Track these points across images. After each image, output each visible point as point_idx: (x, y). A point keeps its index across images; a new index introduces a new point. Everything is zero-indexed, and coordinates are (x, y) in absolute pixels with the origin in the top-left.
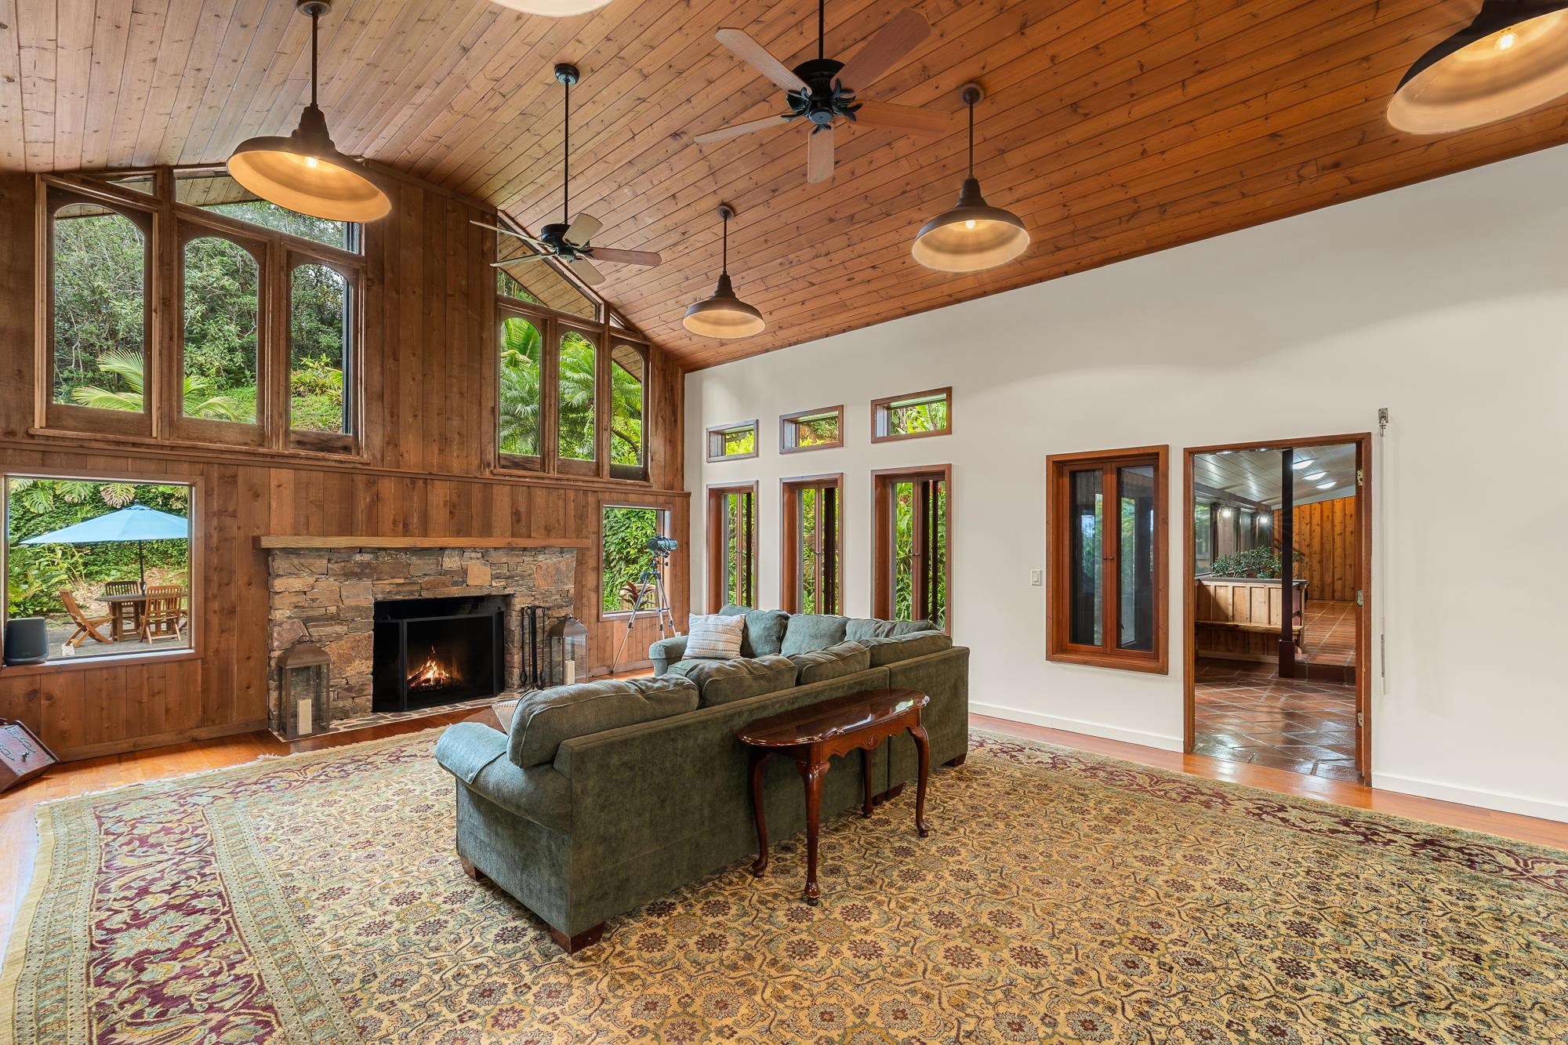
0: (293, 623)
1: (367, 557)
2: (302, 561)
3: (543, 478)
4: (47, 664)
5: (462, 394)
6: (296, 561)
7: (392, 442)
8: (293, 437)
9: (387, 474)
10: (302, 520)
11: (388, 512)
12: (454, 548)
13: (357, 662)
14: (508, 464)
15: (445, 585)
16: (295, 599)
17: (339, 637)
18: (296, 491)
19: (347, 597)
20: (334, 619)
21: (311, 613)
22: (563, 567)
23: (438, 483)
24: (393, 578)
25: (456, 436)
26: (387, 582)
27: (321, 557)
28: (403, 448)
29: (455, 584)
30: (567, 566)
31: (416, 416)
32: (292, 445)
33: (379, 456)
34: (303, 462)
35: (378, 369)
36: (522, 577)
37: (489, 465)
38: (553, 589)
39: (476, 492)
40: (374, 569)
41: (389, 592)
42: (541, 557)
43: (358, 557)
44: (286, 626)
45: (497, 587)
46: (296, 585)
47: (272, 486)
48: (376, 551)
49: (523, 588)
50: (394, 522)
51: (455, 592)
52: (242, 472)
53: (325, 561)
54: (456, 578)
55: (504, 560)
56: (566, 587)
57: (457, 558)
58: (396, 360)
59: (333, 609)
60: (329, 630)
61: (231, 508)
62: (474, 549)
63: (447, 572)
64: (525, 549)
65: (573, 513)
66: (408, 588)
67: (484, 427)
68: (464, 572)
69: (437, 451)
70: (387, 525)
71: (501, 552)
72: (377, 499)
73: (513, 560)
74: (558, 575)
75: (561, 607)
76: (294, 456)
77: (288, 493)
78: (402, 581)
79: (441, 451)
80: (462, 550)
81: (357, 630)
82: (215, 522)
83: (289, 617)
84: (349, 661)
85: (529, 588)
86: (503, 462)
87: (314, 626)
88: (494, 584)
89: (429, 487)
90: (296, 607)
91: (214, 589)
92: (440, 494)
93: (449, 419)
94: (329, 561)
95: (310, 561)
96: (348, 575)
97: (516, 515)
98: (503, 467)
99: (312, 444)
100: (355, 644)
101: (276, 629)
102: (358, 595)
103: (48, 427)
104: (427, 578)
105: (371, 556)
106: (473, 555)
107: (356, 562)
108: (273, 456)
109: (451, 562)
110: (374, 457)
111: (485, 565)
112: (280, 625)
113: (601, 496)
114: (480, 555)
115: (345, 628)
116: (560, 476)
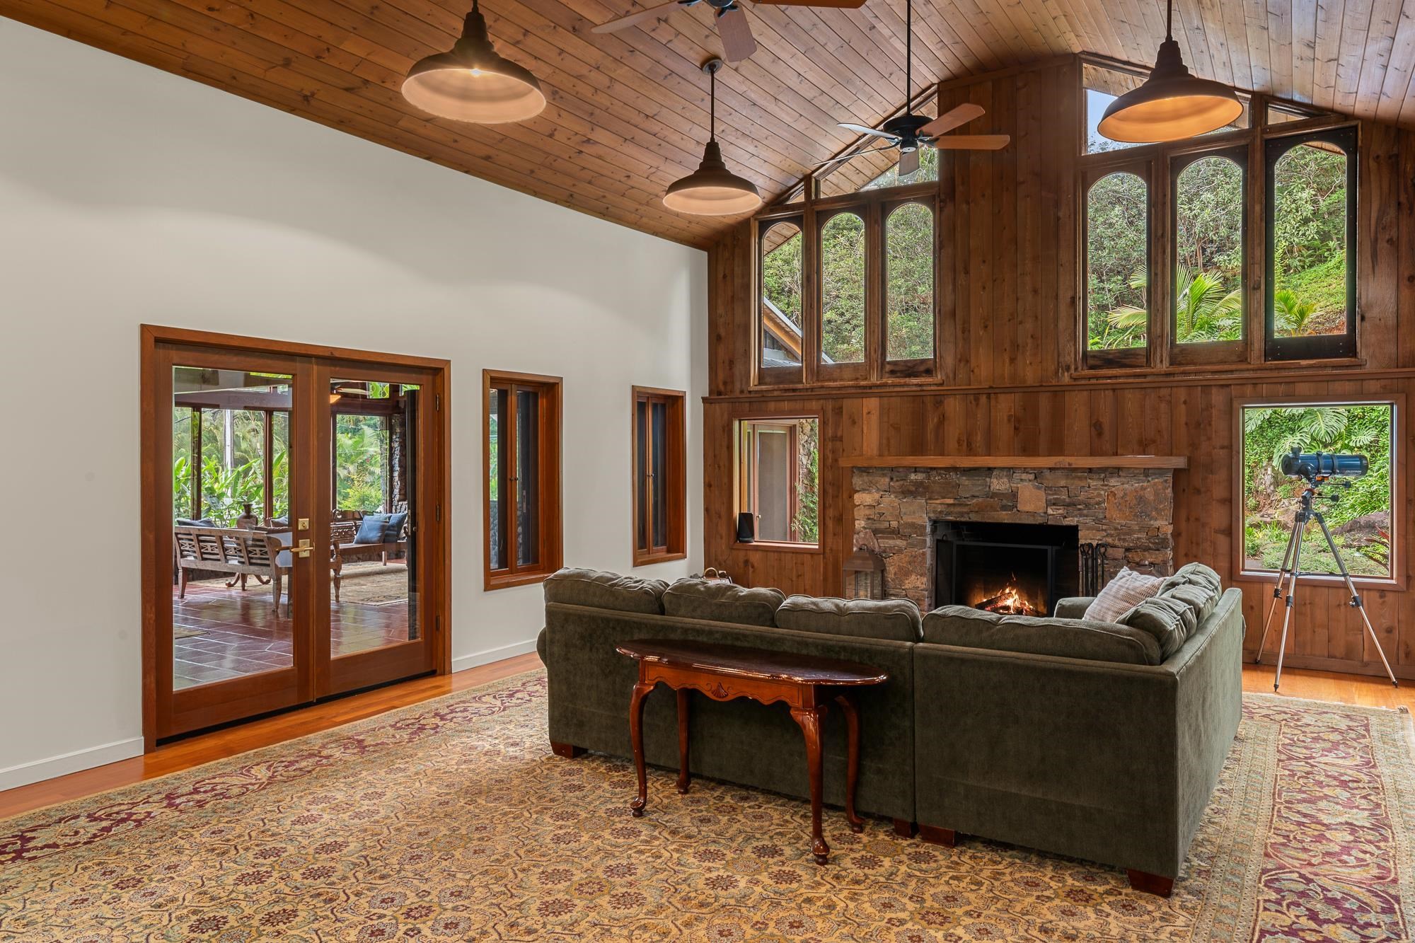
0: (866, 533)
1: (919, 477)
2: (871, 478)
3: (1145, 376)
4: (755, 543)
5: (1035, 291)
6: (866, 479)
7: (964, 359)
8: (888, 368)
9: (952, 393)
10: (885, 441)
11: (953, 431)
12: (1002, 469)
13: (913, 577)
14: (1099, 363)
15: (993, 508)
16: (867, 512)
17: (900, 551)
18: (881, 415)
19: (905, 514)
20: (895, 533)
21: (878, 526)
22: (1149, 494)
23: (1002, 397)
24: (944, 498)
25: (1029, 341)
26: (938, 502)
27: (884, 475)
28: (973, 363)
29: (1004, 508)
30: (1156, 494)
31: (986, 327)
32: (887, 375)
33: (951, 376)
34: (892, 389)
35: (951, 287)
36: (1087, 506)
37: (1068, 368)
38: (1134, 525)
39: (1044, 402)
40: (926, 488)
41: (941, 512)
42: (1113, 482)
43: (913, 477)
44: (862, 535)
45: (1056, 515)
46: (868, 500)
47: (864, 414)
48: (929, 470)
49: (1088, 520)
50: (959, 441)
51: (1005, 517)
52: (847, 404)
53: (887, 480)
54: (1005, 502)
55: (1063, 483)
56: (1157, 524)
57: (1005, 480)
58: (967, 272)
59: (894, 524)
60: (891, 542)
61: (839, 434)
62: (1025, 470)
63: (994, 495)
64: (1090, 470)
65: (1183, 420)
66: (958, 509)
67: (1061, 325)
68: (1014, 495)
69: (1007, 361)
70: (952, 444)
71: (1059, 473)
72: (943, 419)
73: (1075, 484)
74: (1141, 506)
75: (1148, 549)
76: (885, 385)
77: (874, 418)
78: (951, 501)
79: (1012, 360)
80: (1010, 470)
81: (914, 546)
82: (830, 445)
83: (864, 527)
84: (907, 574)
85: (1097, 521)
86: (1091, 362)
87: (881, 538)
88: (1050, 511)
89: (993, 402)
90: (869, 519)
91: (829, 500)
92: (1005, 406)
93: (1021, 323)
94: (892, 479)
95: (877, 478)
96: (905, 493)
97: (1097, 427)
98: (1091, 368)
99: (901, 372)
100: (911, 559)
101: (856, 536)
102: (914, 512)
103: (760, 384)
104: (975, 501)
105: (924, 475)
106: (1024, 476)
107: (912, 481)
108: (870, 387)
109: (999, 484)
110: (948, 377)
111: (1039, 488)
112: (858, 533)
113: (1234, 391)
114: (1032, 477)
115: (905, 543)
116: (1171, 369)
